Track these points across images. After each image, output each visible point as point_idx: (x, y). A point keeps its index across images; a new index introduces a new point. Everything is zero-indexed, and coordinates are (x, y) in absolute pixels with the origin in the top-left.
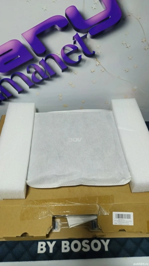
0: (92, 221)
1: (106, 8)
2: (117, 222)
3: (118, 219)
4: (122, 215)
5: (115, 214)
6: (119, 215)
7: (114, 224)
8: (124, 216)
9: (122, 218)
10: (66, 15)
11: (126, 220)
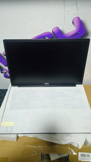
0: (65, 157)
1: (77, 28)
2: (81, 159)
3: (82, 157)
4: (84, 154)
5: (80, 153)
6: (82, 154)
7: (79, 160)
8: (85, 155)
9: (84, 156)
10: (53, 32)
11: (87, 158)
